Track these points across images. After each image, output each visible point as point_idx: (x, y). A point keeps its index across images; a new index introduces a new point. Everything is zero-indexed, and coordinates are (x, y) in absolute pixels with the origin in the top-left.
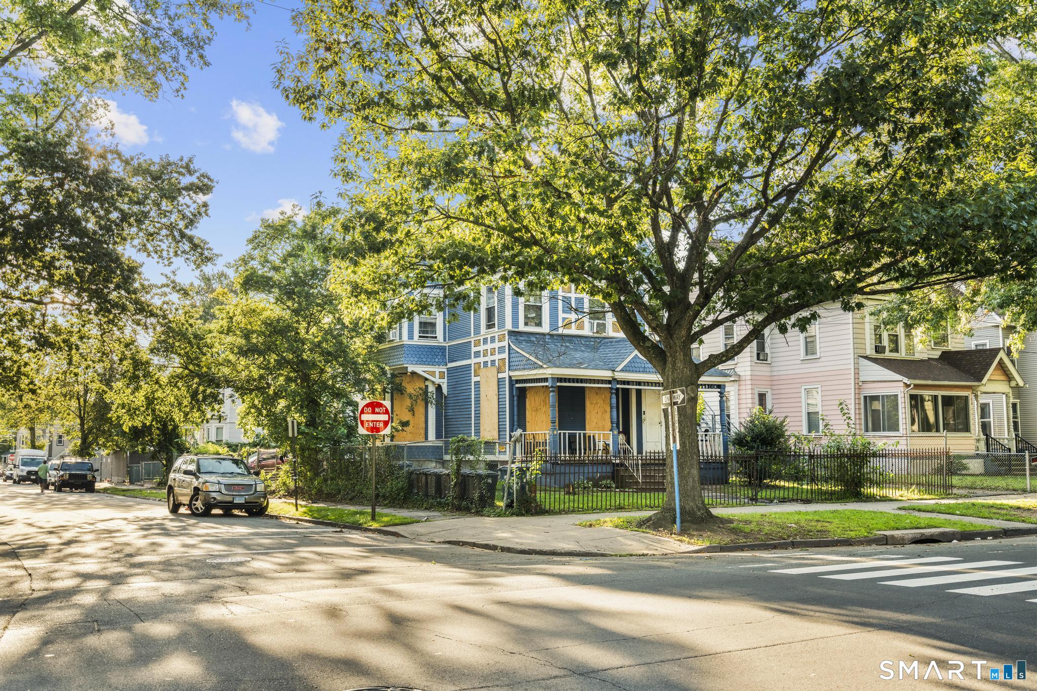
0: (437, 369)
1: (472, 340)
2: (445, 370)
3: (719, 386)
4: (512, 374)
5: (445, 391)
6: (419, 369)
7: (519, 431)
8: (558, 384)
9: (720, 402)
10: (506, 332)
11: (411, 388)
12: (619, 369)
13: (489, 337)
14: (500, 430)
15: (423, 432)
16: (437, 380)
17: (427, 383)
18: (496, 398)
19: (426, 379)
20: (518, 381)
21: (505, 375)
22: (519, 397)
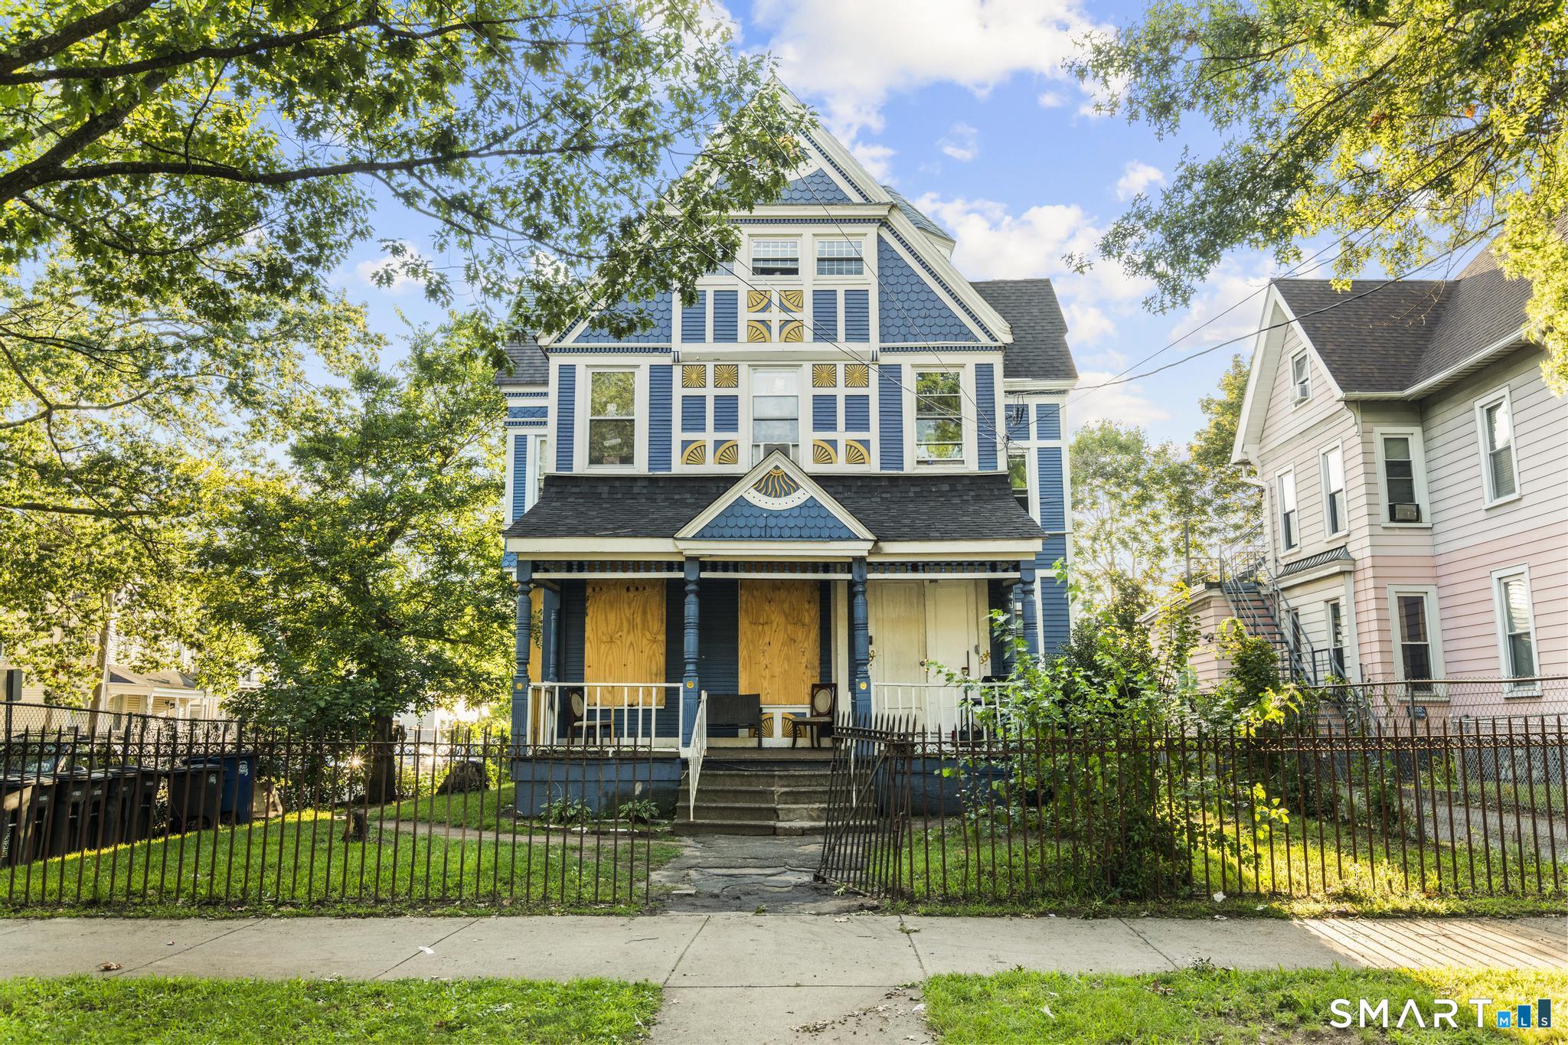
8: (537, 575)
10: (545, 481)
12: (690, 532)
22: (564, 612)
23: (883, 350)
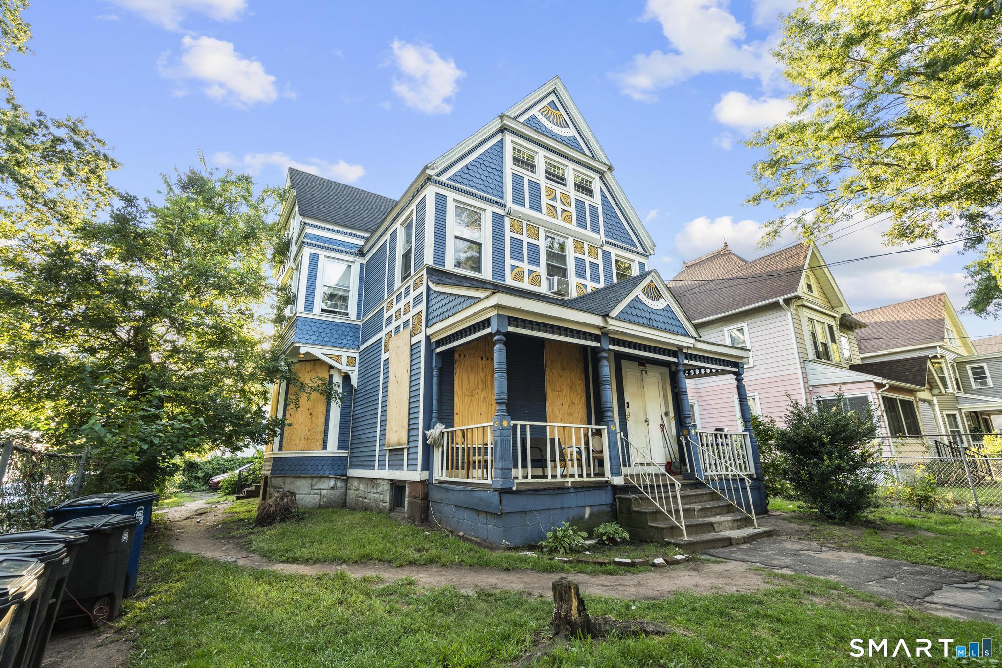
0: (345, 354)
1: (385, 305)
2: (357, 356)
3: (736, 365)
4: (430, 331)
5: (354, 382)
6: (318, 352)
7: (439, 428)
8: (511, 329)
9: (738, 387)
10: (424, 272)
11: (309, 378)
12: (614, 313)
13: (403, 290)
14: (411, 428)
15: (321, 437)
16: (344, 367)
17: (332, 372)
18: (407, 376)
19: (331, 367)
20: (440, 343)
21: (421, 337)
22: (441, 371)
23: (607, 242)
